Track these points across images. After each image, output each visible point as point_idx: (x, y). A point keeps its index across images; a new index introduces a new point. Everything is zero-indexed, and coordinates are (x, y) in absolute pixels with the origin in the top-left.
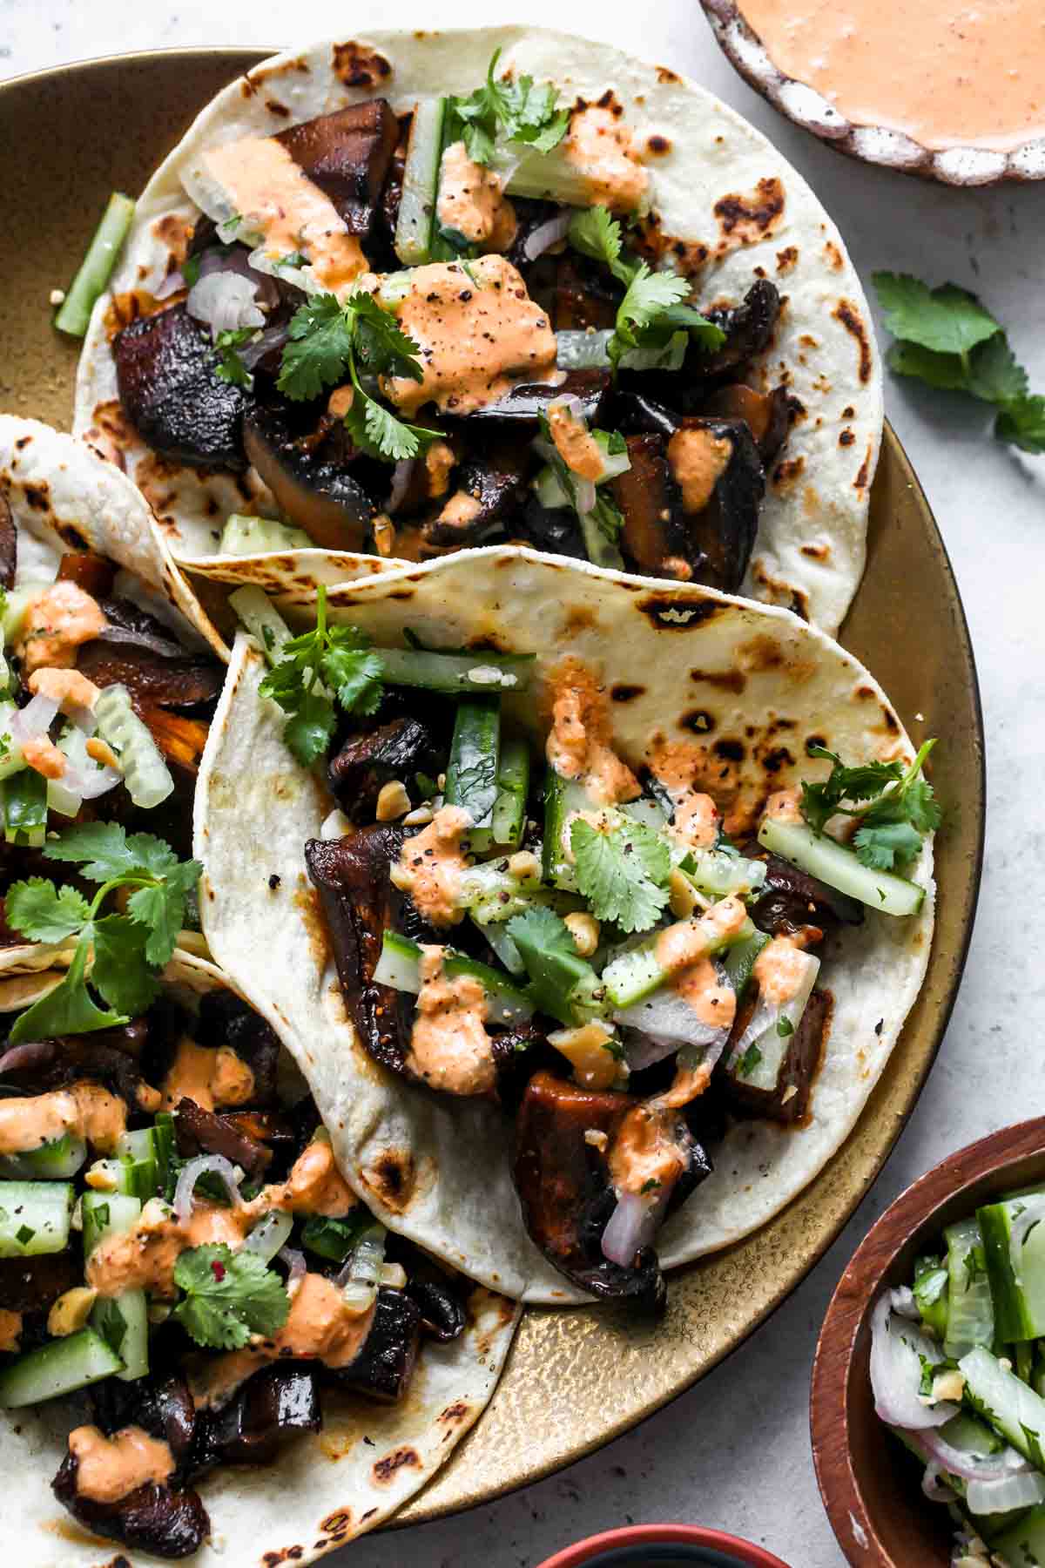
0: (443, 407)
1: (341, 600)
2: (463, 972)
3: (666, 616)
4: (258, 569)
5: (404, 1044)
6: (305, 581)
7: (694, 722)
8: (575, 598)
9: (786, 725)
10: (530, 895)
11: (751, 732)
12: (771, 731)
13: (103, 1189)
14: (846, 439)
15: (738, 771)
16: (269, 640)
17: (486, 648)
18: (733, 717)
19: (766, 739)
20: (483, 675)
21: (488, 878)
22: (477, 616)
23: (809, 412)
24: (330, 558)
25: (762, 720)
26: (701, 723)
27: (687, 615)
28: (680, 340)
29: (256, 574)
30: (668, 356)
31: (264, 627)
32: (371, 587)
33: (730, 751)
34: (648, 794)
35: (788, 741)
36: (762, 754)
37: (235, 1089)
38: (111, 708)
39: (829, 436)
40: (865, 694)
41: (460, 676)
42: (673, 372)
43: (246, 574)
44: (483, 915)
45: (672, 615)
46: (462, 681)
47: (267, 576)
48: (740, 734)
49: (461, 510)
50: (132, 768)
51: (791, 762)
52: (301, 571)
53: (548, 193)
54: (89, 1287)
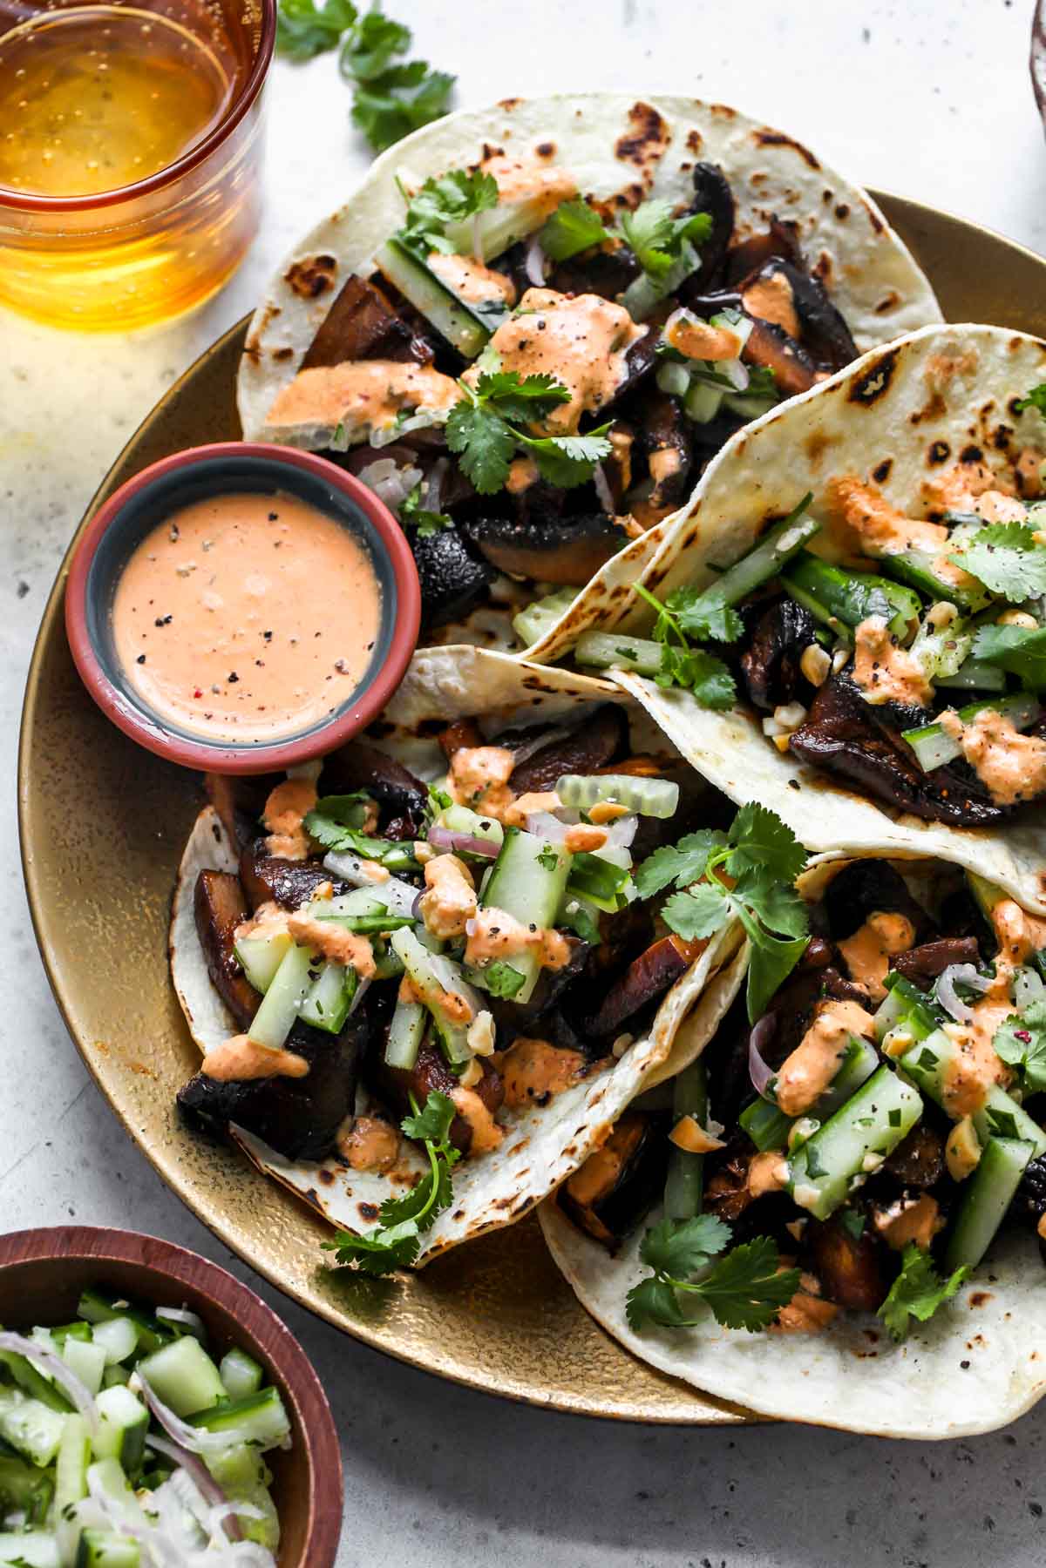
0: (595, 408)
1: (653, 581)
2: (975, 712)
3: (868, 392)
4: (585, 610)
5: (983, 794)
6: (618, 592)
7: (938, 455)
8: (802, 433)
9: (988, 408)
10: (963, 631)
11: (972, 432)
12: (984, 420)
13: (905, 1049)
14: (842, 213)
15: (986, 466)
16: (631, 655)
17: (772, 524)
18: (955, 429)
19: (985, 429)
20: (788, 541)
21: (928, 645)
22: (748, 507)
23: (800, 222)
24: (625, 557)
25: (972, 420)
26: (941, 452)
27: (880, 377)
28: (686, 245)
29: (584, 617)
30: (688, 264)
31: (618, 651)
32: (669, 548)
33: (971, 456)
34: (952, 525)
35: (999, 419)
36: (991, 441)
37: (902, 935)
38: (577, 792)
39: (827, 224)
40: (1016, 343)
41: (773, 557)
42: (700, 269)
43: (577, 623)
44: (950, 667)
45: (873, 386)
46: (777, 559)
47: (592, 611)
48: (967, 441)
49: (667, 462)
50: (637, 801)
51: (1011, 432)
52: (611, 588)
53: (511, 238)
54: (962, 1119)
